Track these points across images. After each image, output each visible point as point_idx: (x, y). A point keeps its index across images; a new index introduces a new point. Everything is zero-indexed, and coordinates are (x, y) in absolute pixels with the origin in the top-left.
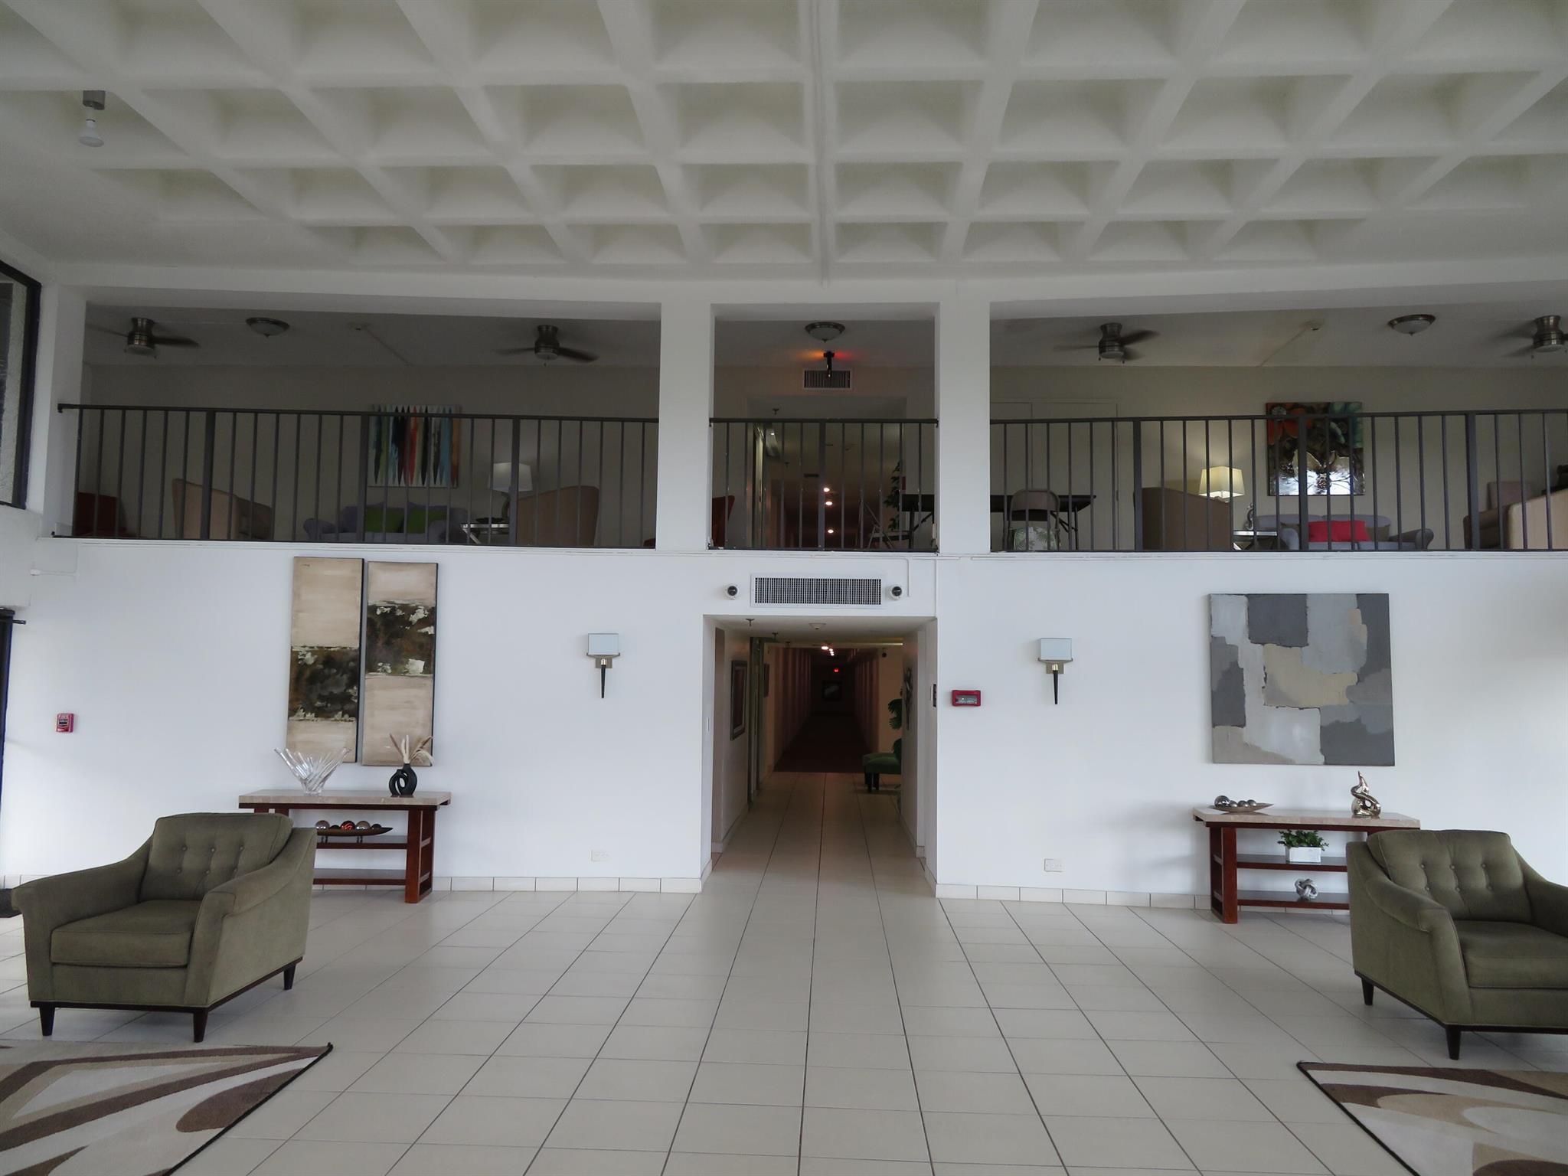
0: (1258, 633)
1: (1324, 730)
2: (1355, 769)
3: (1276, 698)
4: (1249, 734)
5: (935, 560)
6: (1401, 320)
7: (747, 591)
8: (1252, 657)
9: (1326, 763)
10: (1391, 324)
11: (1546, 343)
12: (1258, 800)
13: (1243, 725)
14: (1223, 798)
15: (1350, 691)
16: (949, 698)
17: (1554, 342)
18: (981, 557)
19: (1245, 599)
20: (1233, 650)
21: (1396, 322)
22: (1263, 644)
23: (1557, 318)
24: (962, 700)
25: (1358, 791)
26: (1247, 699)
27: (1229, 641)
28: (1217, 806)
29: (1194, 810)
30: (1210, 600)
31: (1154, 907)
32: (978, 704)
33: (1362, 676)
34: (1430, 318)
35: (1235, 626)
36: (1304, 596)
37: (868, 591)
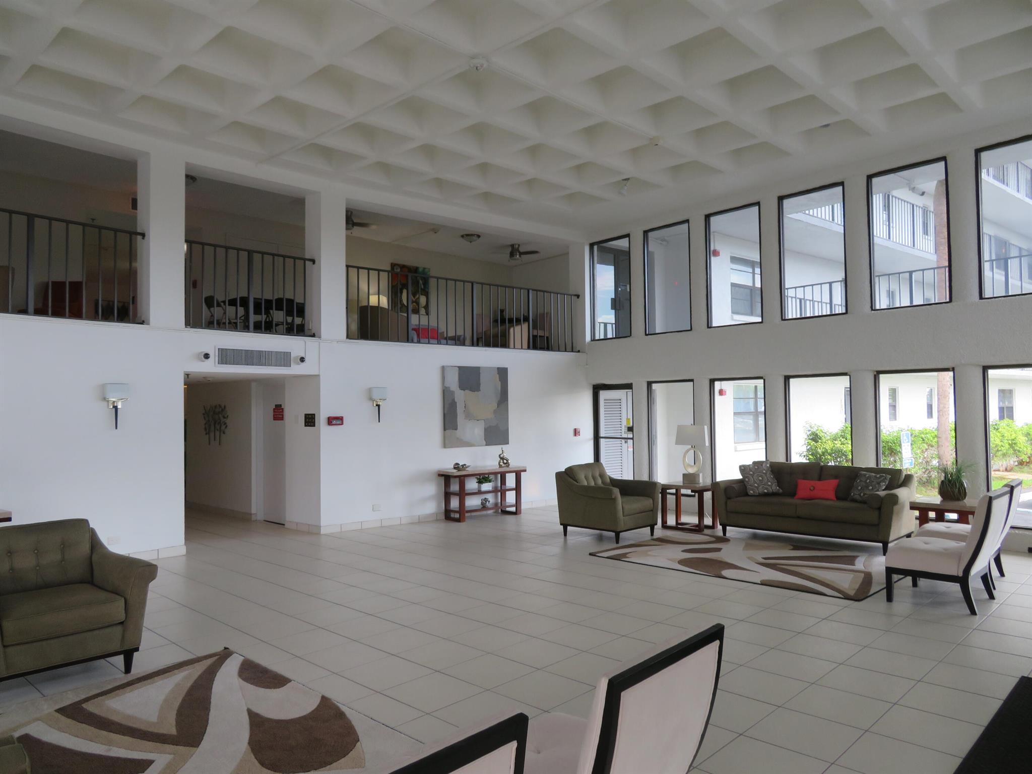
0: (463, 386)
1: (486, 430)
2: (500, 446)
3: (469, 416)
4: (459, 433)
5: (319, 342)
6: (467, 235)
7: (214, 358)
8: (460, 396)
9: (486, 445)
10: (462, 236)
11: (515, 256)
12: (467, 464)
13: (456, 429)
14: (457, 464)
15: (495, 412)
16: (326, 421)
17: (518, 256)
18: (342, 341)
19: (458, 369)
20: (453, 393)
21: (465, 236)
22: (464, 390)
23: (519, 245)
24: (334, 422)
25: (502, 456)
26: (458, 417)
27: (452, 389)
28: (455, 468)
29: (439, 471)
30: (443, 368)
31: (422, 521)
32: (342, 424)
33: (499, 405)
34: (479, 236)
35: (453, 381)
36: (478, 368)
37: (284, 359)
